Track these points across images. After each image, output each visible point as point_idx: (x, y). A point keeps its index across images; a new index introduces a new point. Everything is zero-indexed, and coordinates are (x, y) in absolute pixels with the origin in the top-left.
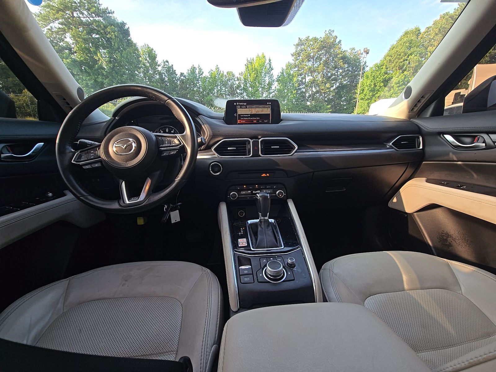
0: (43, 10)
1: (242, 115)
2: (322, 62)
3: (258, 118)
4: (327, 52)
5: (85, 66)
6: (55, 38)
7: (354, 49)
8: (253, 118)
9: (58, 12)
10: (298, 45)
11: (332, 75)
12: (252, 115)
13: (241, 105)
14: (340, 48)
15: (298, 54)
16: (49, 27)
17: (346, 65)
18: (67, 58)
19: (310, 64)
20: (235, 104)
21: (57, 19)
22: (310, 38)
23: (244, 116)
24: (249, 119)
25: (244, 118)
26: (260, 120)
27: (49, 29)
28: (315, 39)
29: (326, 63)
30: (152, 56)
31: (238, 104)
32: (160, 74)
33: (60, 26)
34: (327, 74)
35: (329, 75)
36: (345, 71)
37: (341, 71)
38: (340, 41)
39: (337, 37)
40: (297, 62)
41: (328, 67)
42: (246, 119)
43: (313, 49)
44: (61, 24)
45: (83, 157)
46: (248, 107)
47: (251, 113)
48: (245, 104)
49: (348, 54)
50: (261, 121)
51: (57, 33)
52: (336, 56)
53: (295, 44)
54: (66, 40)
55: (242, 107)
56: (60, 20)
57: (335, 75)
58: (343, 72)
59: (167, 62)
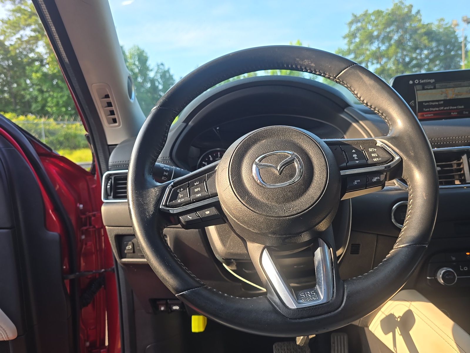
0: (13, 15)
1: (426, 102)
2: (392, 42)
3: (460, 107)
4: (398, 28)
5: (58, 79)
6: (24, 49)
7: (442, 20)
8: (451, 108)
9: (30, 17)
10: (351, 23)
11: (412, 59)
12: (448, 102)
13: (424, 84)
14: (420, 21)
15: (353, 35)
16: (18, 36)
17: (434, 44)
18: (37, 72)
19: (374, 47)
20: (411, 82)
21: (29, 25)
22: (370, 11)
23: (431, 103)
24: (442, 110)
25: (431, 109)
26: (466, 111)
27: (18, 39)
28: (379, 13)
29: (400, 43)
30: (142, 59)
31: (417, 81)
32: (153, 81)
33: (33, 34)
34: (404, 60)
35: (407, 59)
36: (432, 52)
37: (426, 52)
38: (418, 12)
39: (412, 6)
40: (352, 47)
41: (404, 49)
42: (436, 111)
43: (377, 25)
44: (34, 31)
45: (180, 195)
46: (437, 85)
47: (445, 98)
48: (432, 81)
49: (434, 28)
50: (467, 113)
51: (28, 42)
52: (415, 31)
53: (348, 22)
54: (37, 50)
55: (426, 87)
56: (33, 27)
57: (416, 58)
58: (429, 54)
59: (162, 64)
